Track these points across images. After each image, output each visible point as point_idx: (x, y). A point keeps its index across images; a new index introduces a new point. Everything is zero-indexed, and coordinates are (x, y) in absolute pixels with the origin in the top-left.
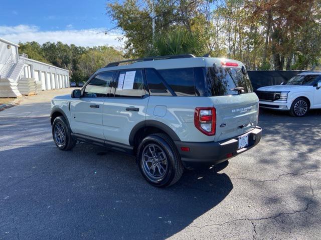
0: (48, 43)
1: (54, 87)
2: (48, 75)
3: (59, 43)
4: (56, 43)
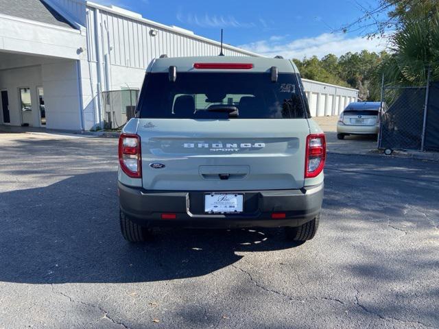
0: (348, 54)
1: (329, 113)
2: (322, 98)
3: (364, 52)
4: (359, 52)
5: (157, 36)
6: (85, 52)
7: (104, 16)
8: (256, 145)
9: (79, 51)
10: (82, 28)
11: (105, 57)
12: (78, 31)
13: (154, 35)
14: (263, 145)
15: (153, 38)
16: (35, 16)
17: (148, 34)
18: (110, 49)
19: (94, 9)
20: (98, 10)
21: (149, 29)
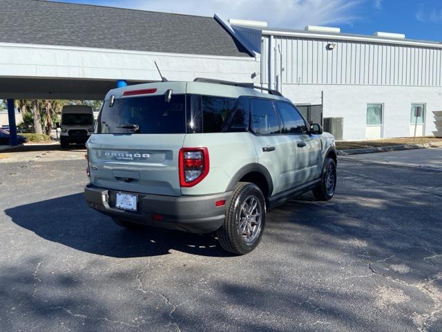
5: (335, 50)
6: (258, 76)
7: (279, 41)
8: (144, 156)
9: (253, 76)
10: (257, 55)
11: (277, 78)
12: (253, 59)
13: (332, 49)
14: (148, 156)
15: (330, 52)
16: (221, 51)
17: (325, 49)
18: (282, 70)
19: (269, 36)
20: (272, 37)
21: (326, 44)
